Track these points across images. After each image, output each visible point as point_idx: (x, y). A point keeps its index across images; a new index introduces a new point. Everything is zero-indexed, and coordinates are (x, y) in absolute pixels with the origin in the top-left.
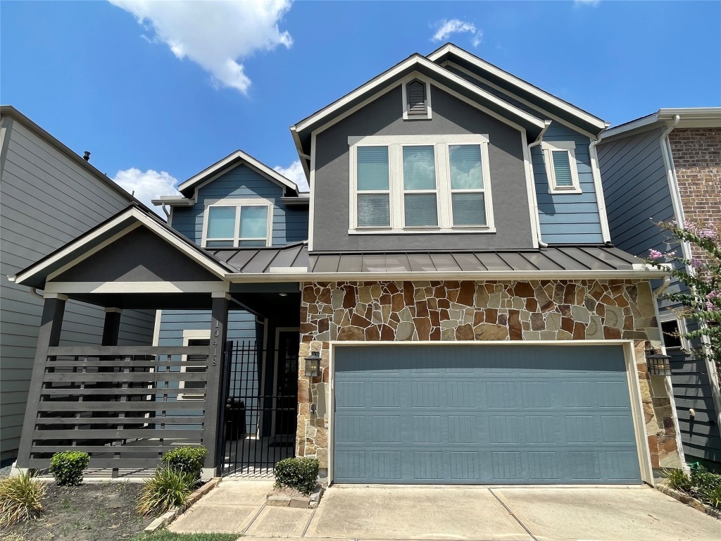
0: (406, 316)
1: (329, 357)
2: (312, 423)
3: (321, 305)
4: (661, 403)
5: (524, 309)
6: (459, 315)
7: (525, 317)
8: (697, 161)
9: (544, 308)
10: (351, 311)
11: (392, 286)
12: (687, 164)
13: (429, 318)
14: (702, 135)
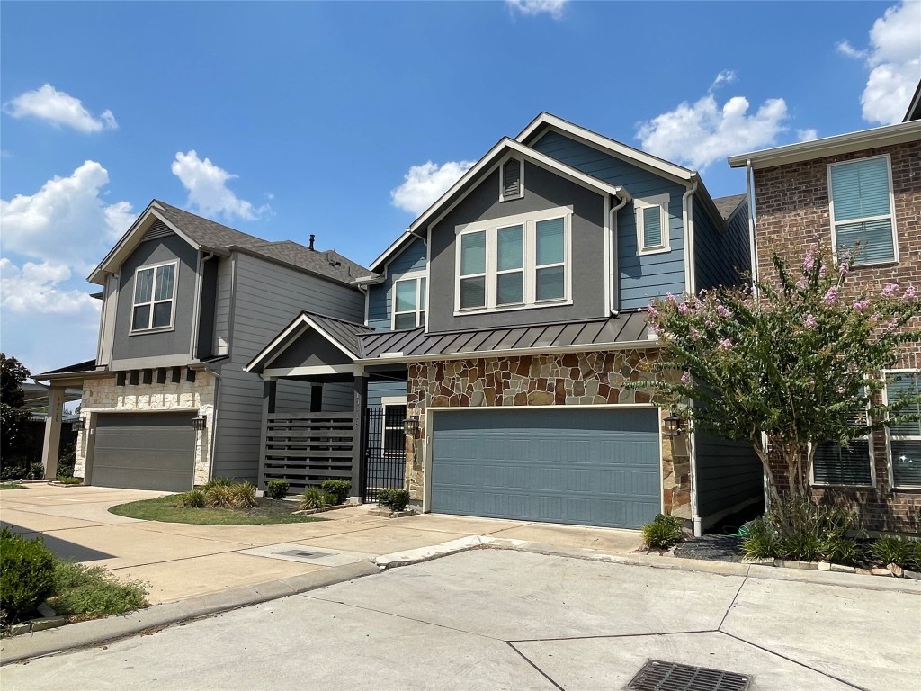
0: (479, 386)
1: (425, 421)
2: (414, 468)
3: (420, 379)
4: (681, 461)
5: (569, 378)
6: (518, 384)
7: (569, 385)
8: (783, 204)
9: (585, 376)
10: (440, 384)
11: (469, 362)
12: (770, 209)
13: (495, 387)
14: (795, 171)
